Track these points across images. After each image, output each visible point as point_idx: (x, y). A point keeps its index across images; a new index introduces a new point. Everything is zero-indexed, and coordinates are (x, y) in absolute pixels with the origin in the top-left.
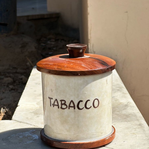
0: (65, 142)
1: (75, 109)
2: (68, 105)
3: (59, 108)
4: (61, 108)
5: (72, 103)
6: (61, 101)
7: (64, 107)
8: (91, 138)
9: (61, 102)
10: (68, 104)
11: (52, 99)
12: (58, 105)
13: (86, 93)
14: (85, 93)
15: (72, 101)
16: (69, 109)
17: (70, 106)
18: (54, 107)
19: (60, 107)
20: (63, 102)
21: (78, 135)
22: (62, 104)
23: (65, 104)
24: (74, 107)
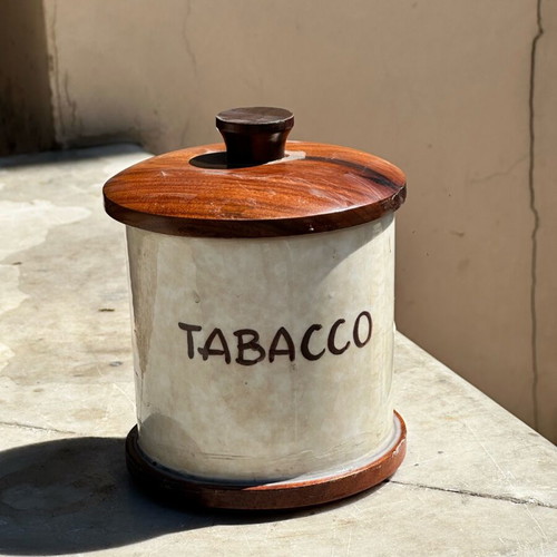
0: (259, 487)
1: (292, 358)
2: (267, 349)
3: (228, 360)
4: (240, 360)
5: (282, 337)
6: (239, 334)
7: (250, 354)
8: (348, 458)
9: (240, 340)
10: (265, 343)
11: (199, 329)
12: (226, 352)
13: (332, 294)
14: (330, 297)
15: (282, 331)
16: (271, 360)
17: (274, 352)
18: (205, 358)
19: (237, 357)
20: (247, 339)
21: (306, 454)
22: (242, 347)
23: (254, 345)
24: (291, 353)
